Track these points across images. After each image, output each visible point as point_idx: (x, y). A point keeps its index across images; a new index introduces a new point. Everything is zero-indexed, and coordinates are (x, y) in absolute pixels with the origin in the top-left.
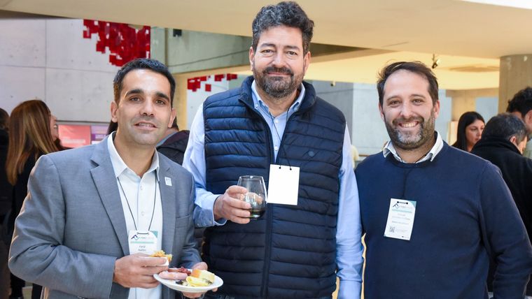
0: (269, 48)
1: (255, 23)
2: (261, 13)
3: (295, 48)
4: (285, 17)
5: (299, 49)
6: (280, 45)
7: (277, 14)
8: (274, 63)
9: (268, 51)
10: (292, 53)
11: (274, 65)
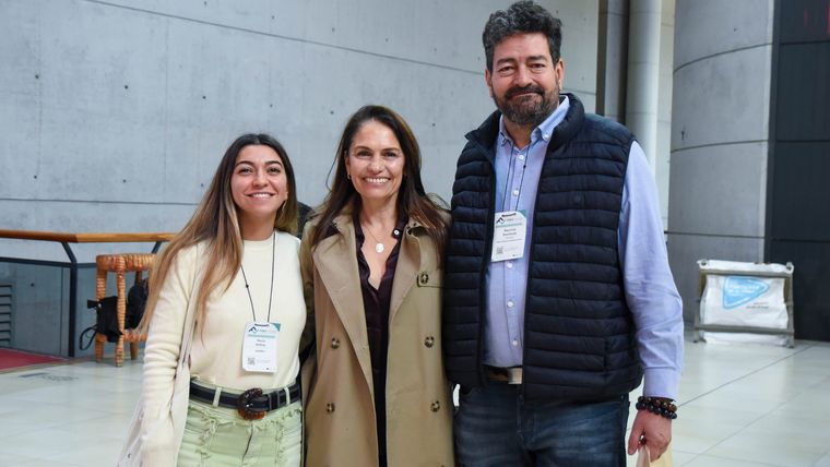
0: (507, 65)
1: (484, 35)
2: (490, 22)
3: (541, 57)
4: (522, 22)
5: (545, 59)
6: (520, 58)
7: (509, 20)
8: (516, 82)
9: (507, 68)
10: (538, 66)
11: (517, 85)
